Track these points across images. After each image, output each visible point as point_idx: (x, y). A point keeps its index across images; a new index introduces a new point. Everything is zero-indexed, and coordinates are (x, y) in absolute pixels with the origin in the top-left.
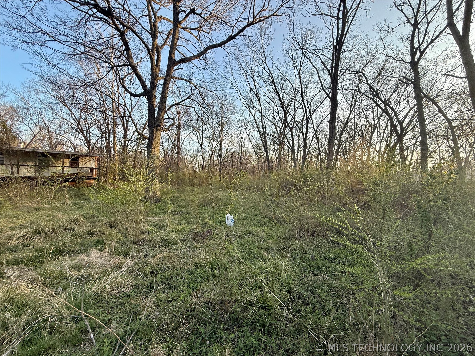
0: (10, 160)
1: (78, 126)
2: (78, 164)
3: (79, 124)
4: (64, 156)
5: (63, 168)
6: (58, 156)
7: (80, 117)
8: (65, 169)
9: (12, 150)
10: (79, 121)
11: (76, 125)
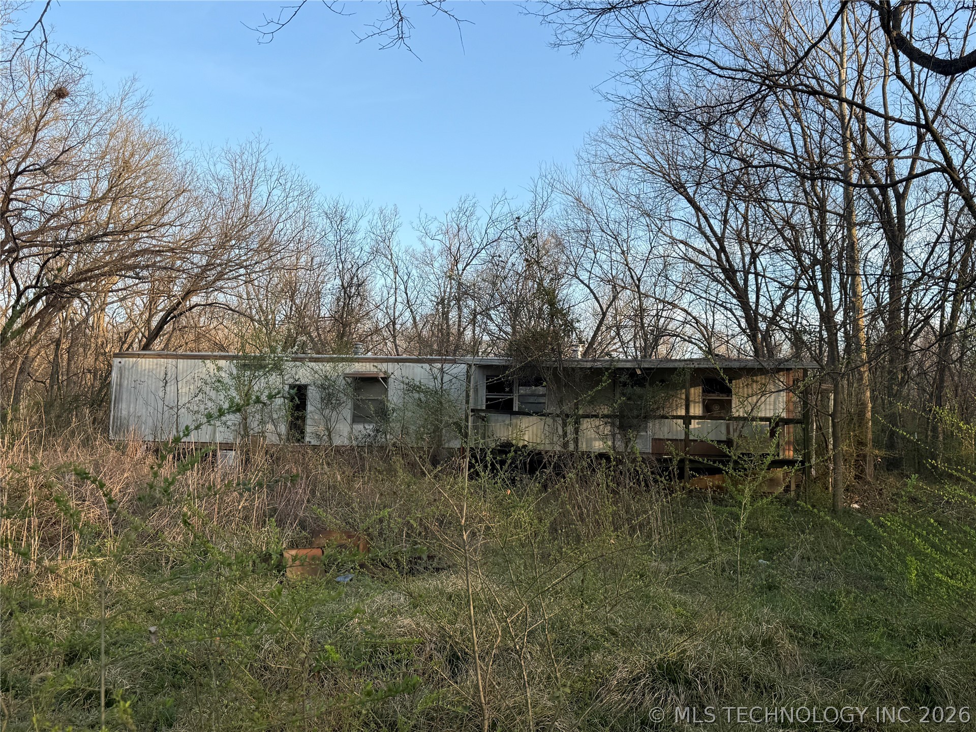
0: (561, 402)
1: (719, 260)
2: (726, 405)
3: (723, 249)
4: (688, 377)
5: (687, 419)
6: (674, 378)
7: (725, 222)
8: (694, 424)
9: (564, 368)
10: (720, 240)
11: (713, 254)
